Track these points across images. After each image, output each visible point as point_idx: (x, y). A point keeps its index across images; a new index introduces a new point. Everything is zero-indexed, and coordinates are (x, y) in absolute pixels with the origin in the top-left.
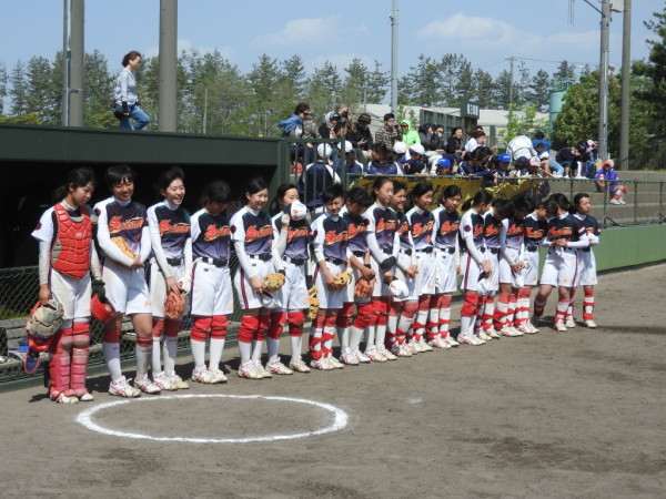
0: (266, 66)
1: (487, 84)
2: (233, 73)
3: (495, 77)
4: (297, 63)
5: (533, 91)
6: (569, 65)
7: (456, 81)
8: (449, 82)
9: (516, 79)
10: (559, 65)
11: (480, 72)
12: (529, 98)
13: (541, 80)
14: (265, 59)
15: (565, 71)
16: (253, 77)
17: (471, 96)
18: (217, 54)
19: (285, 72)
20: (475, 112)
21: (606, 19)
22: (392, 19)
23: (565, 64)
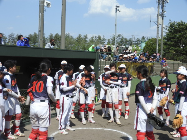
0: (80, 36)
1: (127, 41)
2: (72, 38)
3: (128, 39)
4: (87, 36)
5: (136, 43)
6: (144, 37)
7: (120, 40)
8: (119, 40)
9: (133, 40)
10: (142, 37)
11: (125, 38)
12: (135, 44)
13: (138, 40)
14: (80, 35)
15: (143, 38)
16: (77, 39)
17: (123, 43)
18: (69, 34)
19: (84, 38)
20: (128, 47)
21: (158, 26)
22: (115, 24)
23: (143, 37)
